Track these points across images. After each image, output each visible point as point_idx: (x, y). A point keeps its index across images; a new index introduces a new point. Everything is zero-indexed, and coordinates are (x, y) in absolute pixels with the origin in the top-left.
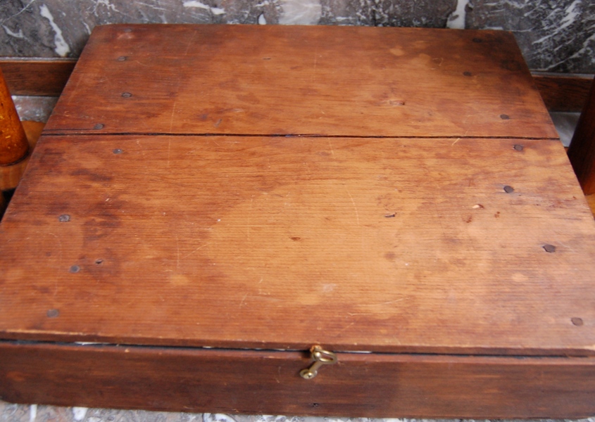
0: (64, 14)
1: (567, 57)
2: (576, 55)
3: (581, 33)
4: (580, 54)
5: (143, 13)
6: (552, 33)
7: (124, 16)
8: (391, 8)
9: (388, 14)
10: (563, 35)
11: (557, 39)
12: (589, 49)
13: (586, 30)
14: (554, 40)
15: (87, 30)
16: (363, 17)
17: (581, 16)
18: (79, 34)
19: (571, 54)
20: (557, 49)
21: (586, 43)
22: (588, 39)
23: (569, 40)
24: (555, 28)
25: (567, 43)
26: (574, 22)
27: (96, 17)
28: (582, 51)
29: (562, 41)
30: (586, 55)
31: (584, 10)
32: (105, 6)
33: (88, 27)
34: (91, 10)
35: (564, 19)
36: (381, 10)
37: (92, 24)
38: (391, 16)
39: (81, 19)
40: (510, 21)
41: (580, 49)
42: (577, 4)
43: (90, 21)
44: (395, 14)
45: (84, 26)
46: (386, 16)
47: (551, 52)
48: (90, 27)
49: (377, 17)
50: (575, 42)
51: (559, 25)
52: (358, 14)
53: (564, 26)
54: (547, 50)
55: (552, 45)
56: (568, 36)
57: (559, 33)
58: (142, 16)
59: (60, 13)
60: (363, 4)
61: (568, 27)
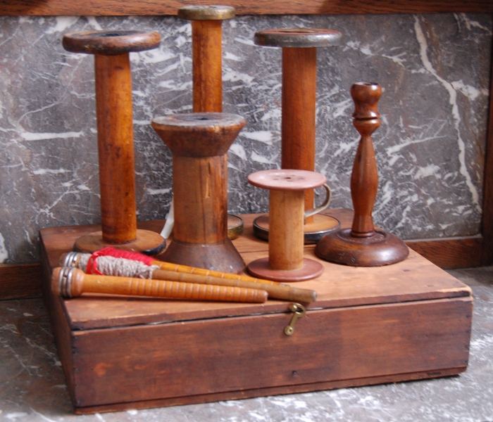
0: (10, 224)
1: (394, 226)
2: (400, 225)
3: (399, 207)
4: (403, 224)
5: (75, 219)
6: (378, 208)
7: (59, 222)
8: (262, 200)
9: (260, 205)
10: (386, 209)
11: (383, 213)
12: (408, 218)
13: (401, 204)
14: (381, 214)
15: (27, 236)
16: (242, 209)
17: (395, 193)
18: (19, 241)
19: (396, 223)
20: (385, 221)
21: (404, 214)
22: (405, 211)
23: (391, 213)
24: (379, 204)
25: (391, 216)
26: (392, 198)
27: (36, 225)
28: (403, 221)
29: (387, 214)
30: (406, 224)
31: (396, 189)
32: (46, 214)
33: (28, 234)
34: (34, 218)
35: (384, 197)
36: (254, 202)
37: (32, 231)
38: (262, 207)
39: (24, 227)
40: (347, 202)
41: (401, 219)
42: (390, 185)
43: (31, 229)
44: (265, 205)
45: (25, 233)
46: (259, 207)
47: (381, 224)
48: (30, 234)
49: (253, 208)
50: (397, 213)
51: (382, 202)
52: (238, 207)
53: (385, 202)
54: (378, 223)
55: (381, 218)
56: (390, 210)
57: (384, 208)
58: (74, 221)
59: (7, 223)
60: (241, 199)
61: (388, 203)
